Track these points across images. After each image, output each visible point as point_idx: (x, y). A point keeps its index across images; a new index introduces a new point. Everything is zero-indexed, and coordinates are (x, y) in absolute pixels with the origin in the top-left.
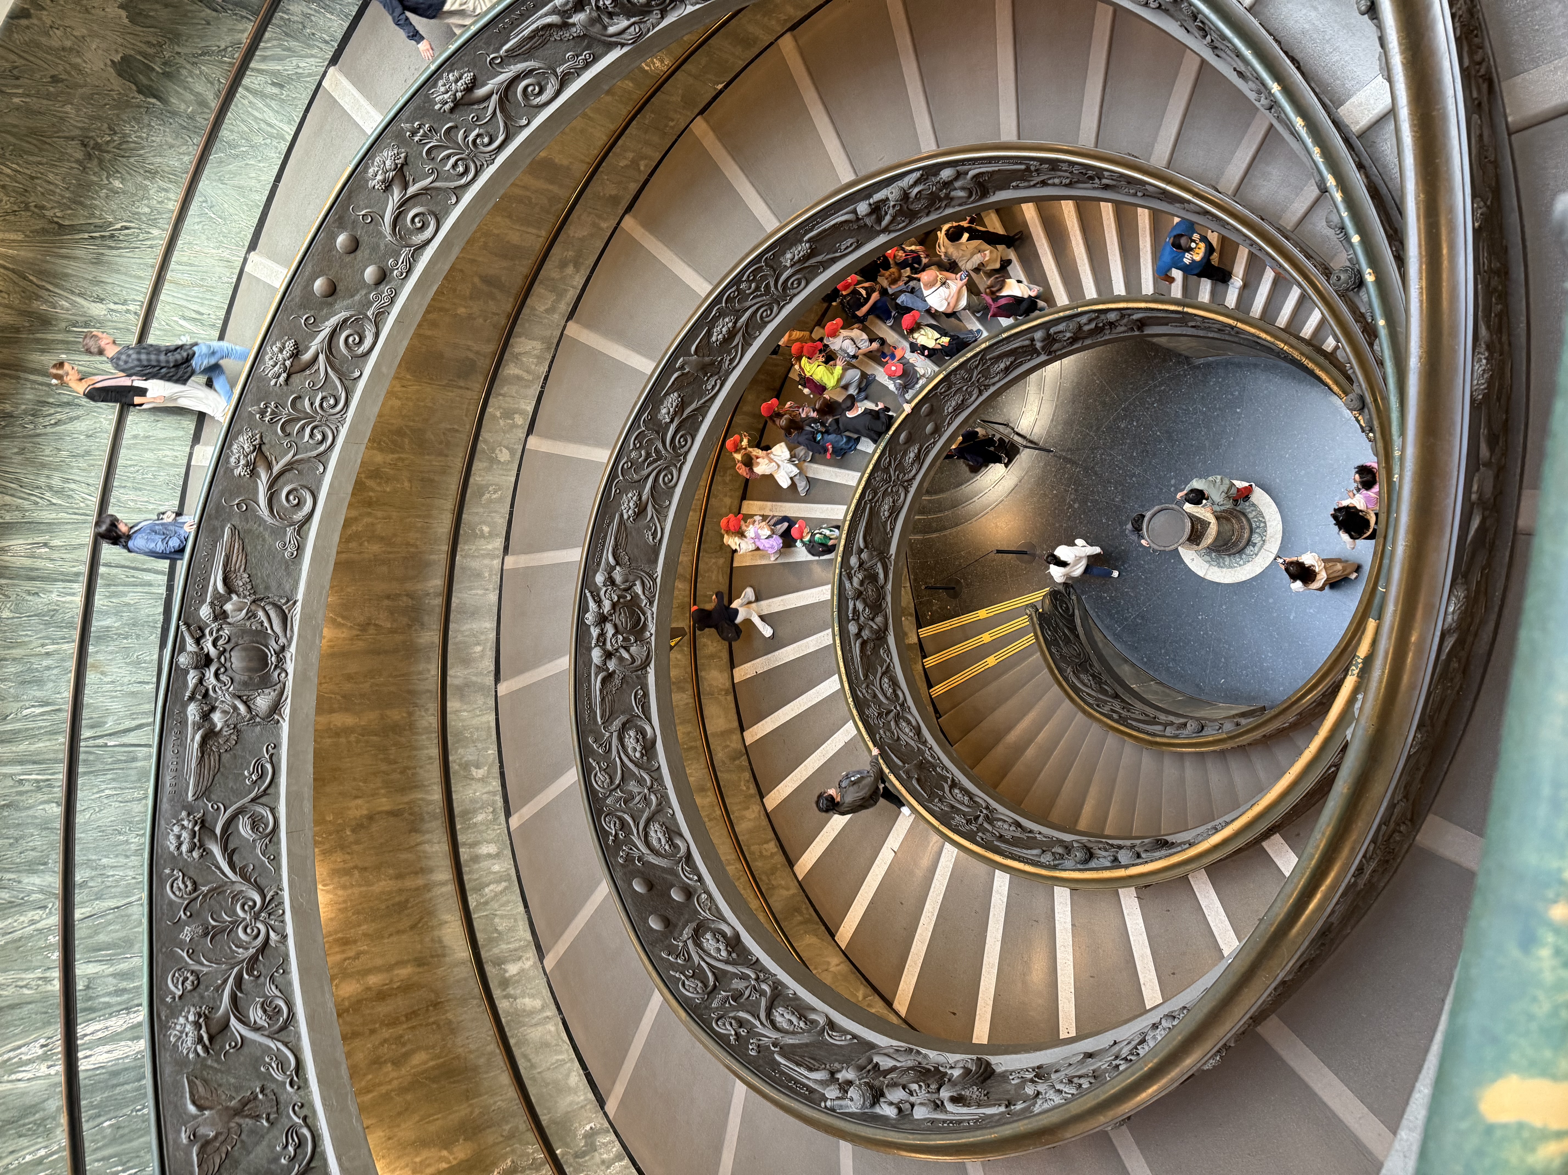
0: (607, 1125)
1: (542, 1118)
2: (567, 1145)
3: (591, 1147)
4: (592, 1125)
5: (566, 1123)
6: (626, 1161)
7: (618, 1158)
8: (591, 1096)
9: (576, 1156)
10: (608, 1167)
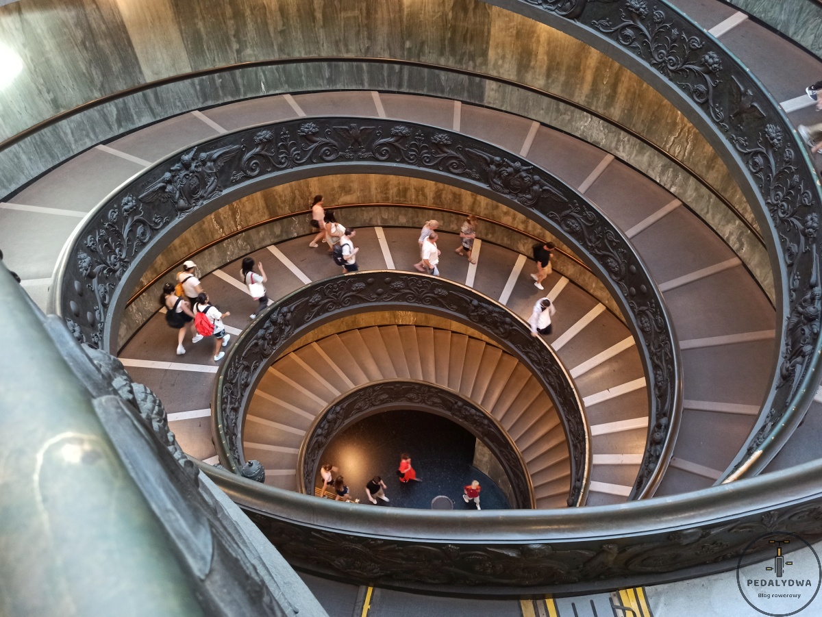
0: (738, 254)
1: (761, 246)
2: (748, 236)
3: (739, 240)
4: (743, 251)
5: (753, 246)
6: (725, 238)
7: (728, 238)
8: (749, 266)
9: (742, 233)
10: (730, 232)
